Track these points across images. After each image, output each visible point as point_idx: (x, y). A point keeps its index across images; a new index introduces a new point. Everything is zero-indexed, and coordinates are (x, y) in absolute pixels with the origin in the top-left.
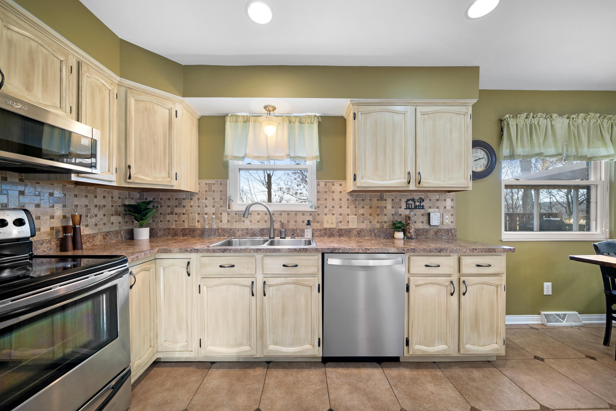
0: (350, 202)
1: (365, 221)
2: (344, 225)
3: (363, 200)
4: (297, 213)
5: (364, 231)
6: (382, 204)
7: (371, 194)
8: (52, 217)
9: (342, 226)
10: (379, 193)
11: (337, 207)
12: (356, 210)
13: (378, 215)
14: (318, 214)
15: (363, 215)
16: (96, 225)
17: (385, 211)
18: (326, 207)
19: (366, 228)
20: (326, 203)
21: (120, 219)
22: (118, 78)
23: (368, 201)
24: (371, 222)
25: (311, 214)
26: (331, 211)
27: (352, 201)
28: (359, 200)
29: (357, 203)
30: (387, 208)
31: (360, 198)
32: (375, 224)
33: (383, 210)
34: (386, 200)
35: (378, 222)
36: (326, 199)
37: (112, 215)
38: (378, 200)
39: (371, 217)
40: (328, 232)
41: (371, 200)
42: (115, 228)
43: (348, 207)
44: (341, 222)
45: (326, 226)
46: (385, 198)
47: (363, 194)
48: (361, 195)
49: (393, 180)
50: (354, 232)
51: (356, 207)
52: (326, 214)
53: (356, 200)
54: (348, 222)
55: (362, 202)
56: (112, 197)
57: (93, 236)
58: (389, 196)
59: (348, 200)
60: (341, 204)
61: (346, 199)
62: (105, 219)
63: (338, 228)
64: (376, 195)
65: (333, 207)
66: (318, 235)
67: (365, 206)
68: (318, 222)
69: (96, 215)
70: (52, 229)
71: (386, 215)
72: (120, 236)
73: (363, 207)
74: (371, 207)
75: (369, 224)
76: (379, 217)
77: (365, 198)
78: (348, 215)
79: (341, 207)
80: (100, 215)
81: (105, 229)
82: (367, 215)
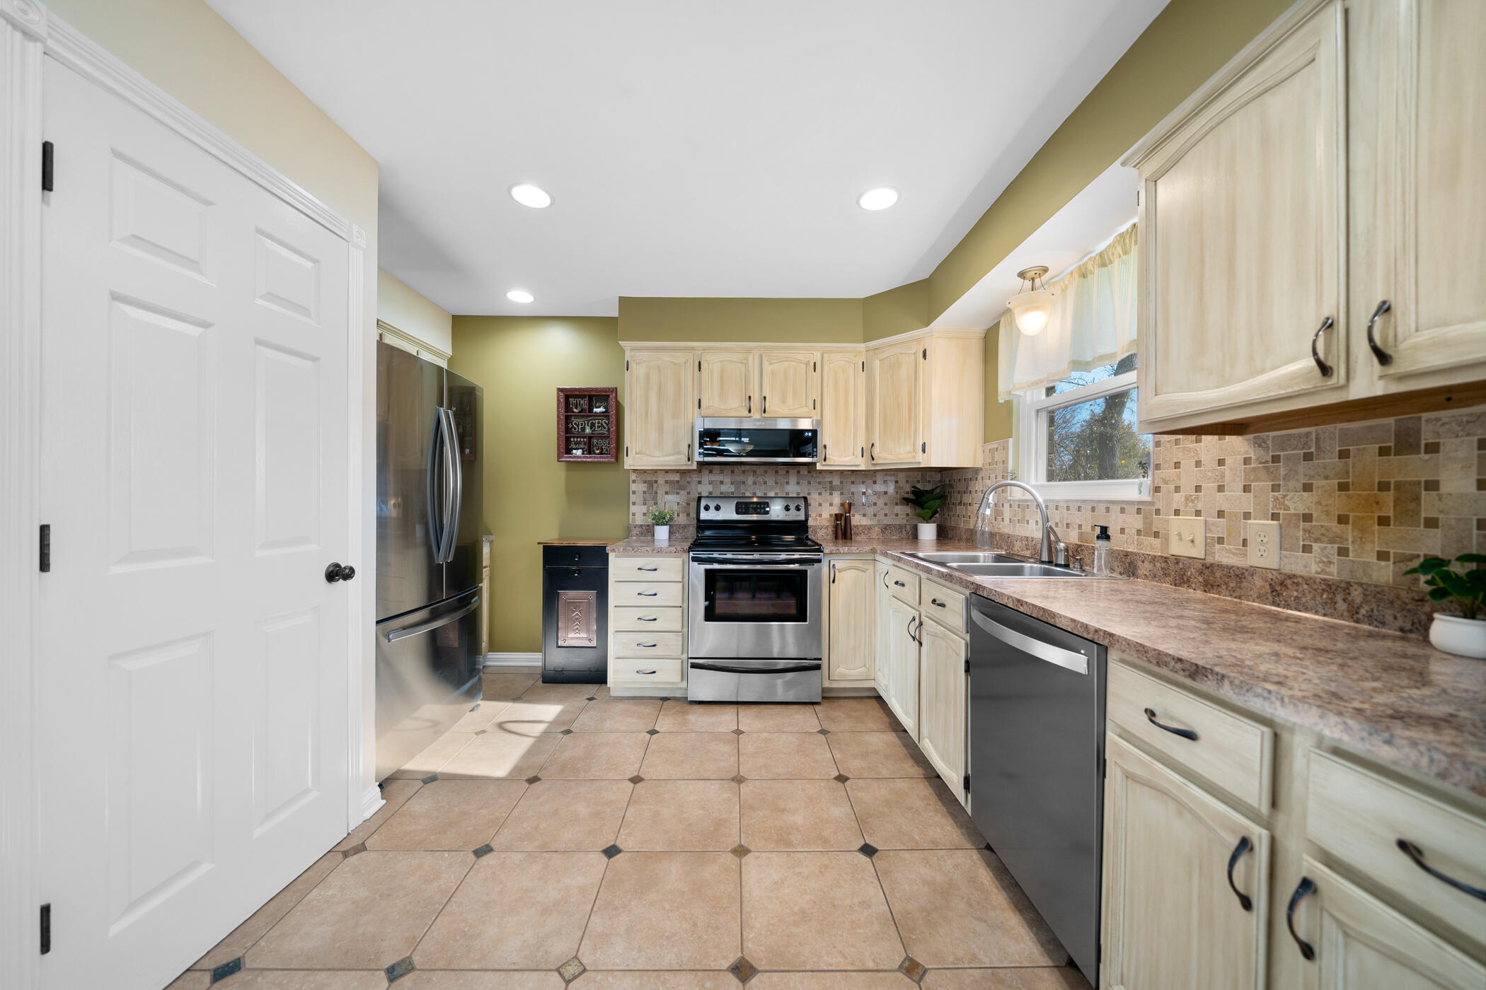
0: (1254, 469)
1: (1316, 546)
2: (1229, 551)
3: (1308, 457)
4: (1109, 505)
5: (1297, 584)
6: (1414, 467)
7: (1348, 429)
8: (831, 505)
9: (1225, 556)
10: (1390, 421)
11: (1209, 486)
12: (1276, 499)
13: (1383, 521)
14: (1158, 512)
15: (1307, 518)
16: (875, 515)
17: (1428, 505)
18: (1177, 489)
19: (1317, 573)
20: (1179, 478)
21: (907, 509)
22: (863, 345)
23: (1332, 460)
24: (1343, 552)
25: (1139, 511)
26: (1192, 501)
27: (1260, 463)
28: (1288, 458)
29: (1282, 472)
30: (1444, 489)
31: (1295, 449)
32: (1368, 564)
33: (1417, 499)
34: (1433, 448)
35: (1383, 556)
36: (1177, 465)
37: (897, 504)
38: (1383, 452)
39: (1349, 532)
40: (1172, 567)
41: (1344, 454)
42: (901, 520)
43: (1246, 489)
44: (1220, 540)
45: (1177, 549)
46: (1427, 436)
47: (1308, 435)
48: (1300, 436)
49: (1263, 371)
50: (1258, 582)
51: (1275, 488)
52: (1177, 512)
53: (1276, 459)
54: (1245, 542)
55: (1303, 467)
56: (897, 482)
57: (870, 528)
58: (1457, 428)
59: (1247, 461)
60: (1223, 476)
61: (1241, 458)
62: (887, 510)
63: (1210, 560)
64: (1370, 429)
65: (1198, 489)
66: (1148, 574)
67: (1317, 483)
68: (1156, 535)
69: (875, 504)
70: (831, 515)
71: (1431, 523)
72: (904, 532)
73: (1307, 488)
74: (1343, 487)
75: (1335, 558)
76: (1394, 530)
77: (1318, 447)
78: (1247, 516)
79: (1221, 489)
80: (880, 503)
81: (887, 521)
82: (1325, 522)
